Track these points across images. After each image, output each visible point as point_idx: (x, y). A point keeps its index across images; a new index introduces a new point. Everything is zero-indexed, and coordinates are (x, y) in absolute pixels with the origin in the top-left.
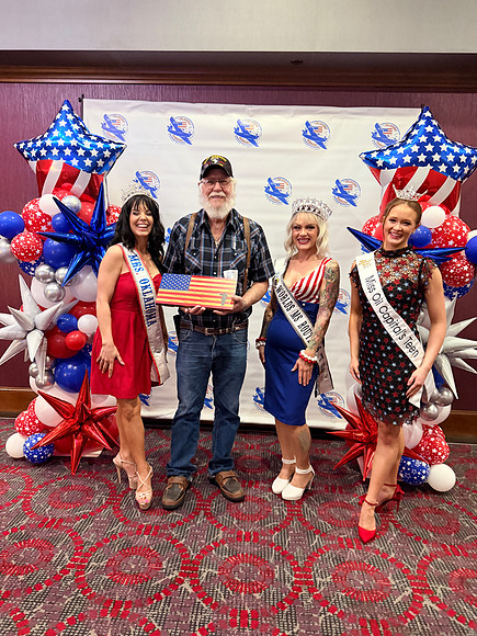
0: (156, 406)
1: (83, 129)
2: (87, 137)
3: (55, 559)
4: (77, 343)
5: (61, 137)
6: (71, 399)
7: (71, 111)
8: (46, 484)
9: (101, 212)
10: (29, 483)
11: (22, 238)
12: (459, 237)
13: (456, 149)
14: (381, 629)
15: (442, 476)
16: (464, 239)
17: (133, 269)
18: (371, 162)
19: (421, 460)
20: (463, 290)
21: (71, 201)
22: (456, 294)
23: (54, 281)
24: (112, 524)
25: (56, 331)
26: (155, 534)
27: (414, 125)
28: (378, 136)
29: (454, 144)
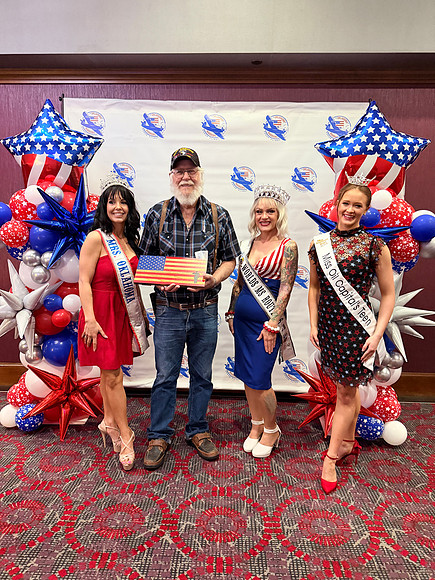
0: (137, 377)
1: (63, 126)
2: (68, 132)
3: (46, 517)
4: (63, 321)
5: (44, 132)
6: (58, 372)
7: (52, 109)
8: (37, 450)
9: (82, 201)
10: (21, 450)
11: (10, 226)
12: (405, 217)
13: (400, 139)
14: (342, 569)
15: (395, 432)
16: (409, 219)
17: (111, 252)
18: (325, 151)
19: (376, 418)
20: (409, 265)
21: (54, 191)
22: (403, 268)
23: (40, 264)
24: (99, 484)
25: (43, 310)
26: (138, 492)
27: (363, 118)
28: (331, 127)
29: (398, 134)
